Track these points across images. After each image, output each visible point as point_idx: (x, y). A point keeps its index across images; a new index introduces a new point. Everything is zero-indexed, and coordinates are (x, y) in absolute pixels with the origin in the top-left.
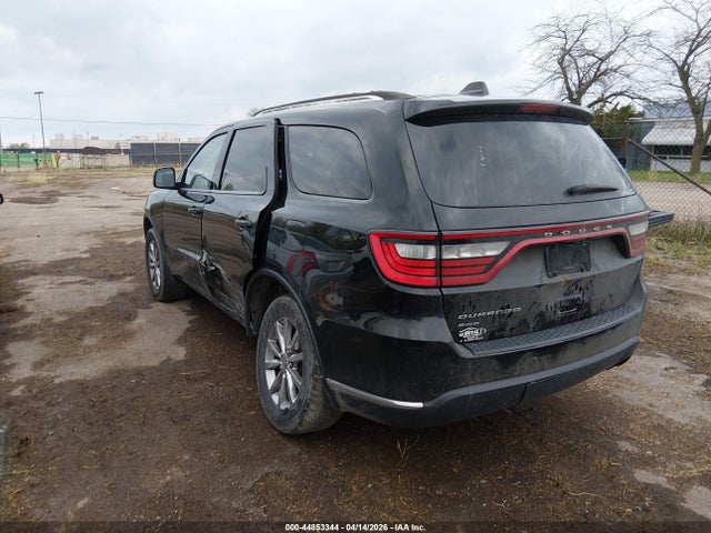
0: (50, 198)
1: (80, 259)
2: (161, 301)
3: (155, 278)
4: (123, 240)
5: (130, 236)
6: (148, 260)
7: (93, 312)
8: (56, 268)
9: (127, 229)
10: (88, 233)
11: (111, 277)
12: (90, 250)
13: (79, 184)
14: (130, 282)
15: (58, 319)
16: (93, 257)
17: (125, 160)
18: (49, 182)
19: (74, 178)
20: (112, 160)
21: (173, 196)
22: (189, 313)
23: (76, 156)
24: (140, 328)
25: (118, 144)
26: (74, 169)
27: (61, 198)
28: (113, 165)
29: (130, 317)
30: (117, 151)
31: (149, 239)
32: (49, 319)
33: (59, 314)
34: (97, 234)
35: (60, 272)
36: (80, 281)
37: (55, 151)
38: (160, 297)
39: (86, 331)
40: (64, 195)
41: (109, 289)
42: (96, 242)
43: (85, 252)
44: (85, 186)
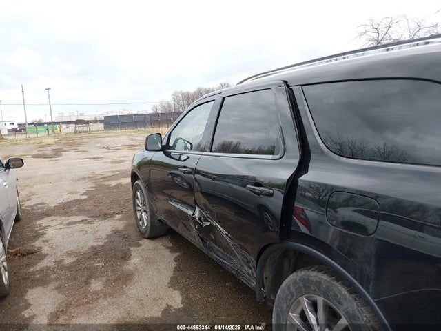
0: (57, 153)
1: (81, 200)
2: (147, 238)
3: (141, 219)
4: (109, 183)
5: (112, 180)
6: (135, 205)
7: (96, 252)
8: (64, 209)
9: (110, 174)
10: (84, 179)
11: (106, 216)
12: (87, 193)
13: (75, 143)
14: (119, 219)
15: (69, 260)
16: (90, 198)
17: (101, 126)
18: (56, 142)
19: (71, 139)
20: (94, 127)
21: (159, 156)
22: (173, 250)
23: (72, 126)
24: (136, 269)
25: (95, 118)
26: (70, 133)
27: (64, 153)
28: (94, 130)
29: (125, 257)
30: (95, 121)
31: (136, 189)
32: (61, 261)
33: (69, 254)
34: (90, 179)
35: (67, 213)
36: (83, 221)
37: (58, 123)
38: (147, 235)
39: (91, 274)
40: (66, 151)
41: (106, 227)
42: (90, 185)
43: (83, 194)
44: (79, 145)
